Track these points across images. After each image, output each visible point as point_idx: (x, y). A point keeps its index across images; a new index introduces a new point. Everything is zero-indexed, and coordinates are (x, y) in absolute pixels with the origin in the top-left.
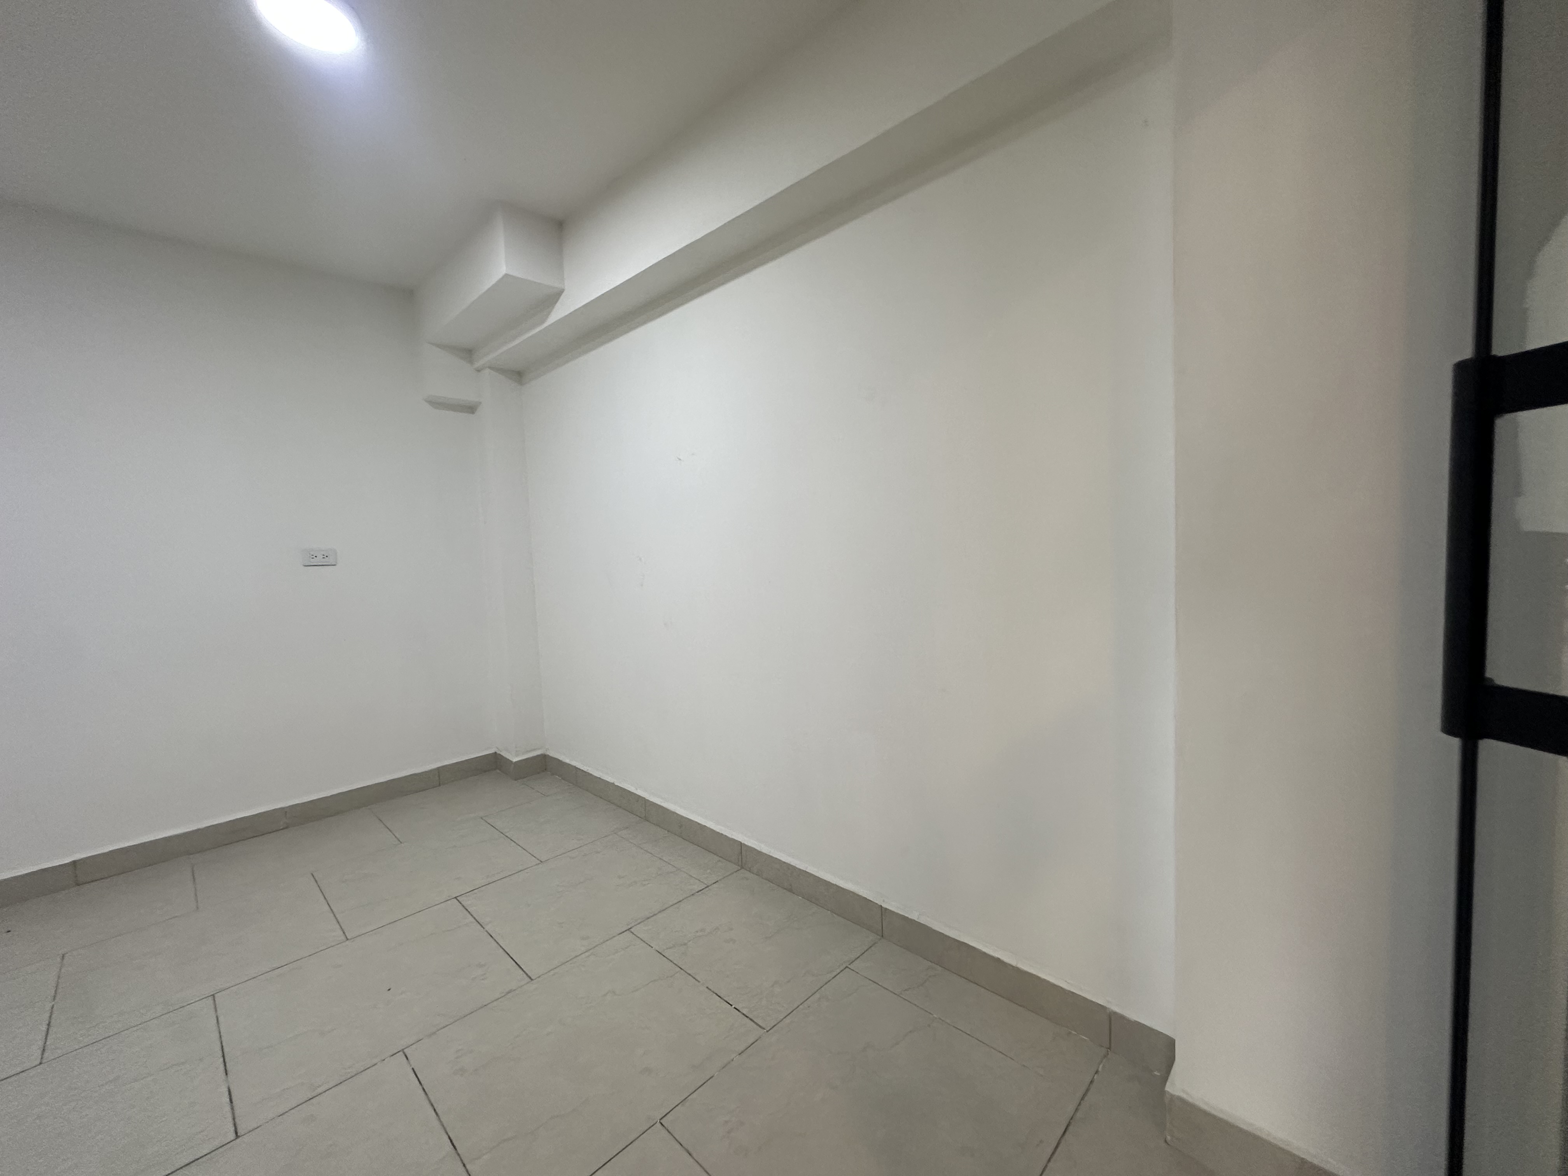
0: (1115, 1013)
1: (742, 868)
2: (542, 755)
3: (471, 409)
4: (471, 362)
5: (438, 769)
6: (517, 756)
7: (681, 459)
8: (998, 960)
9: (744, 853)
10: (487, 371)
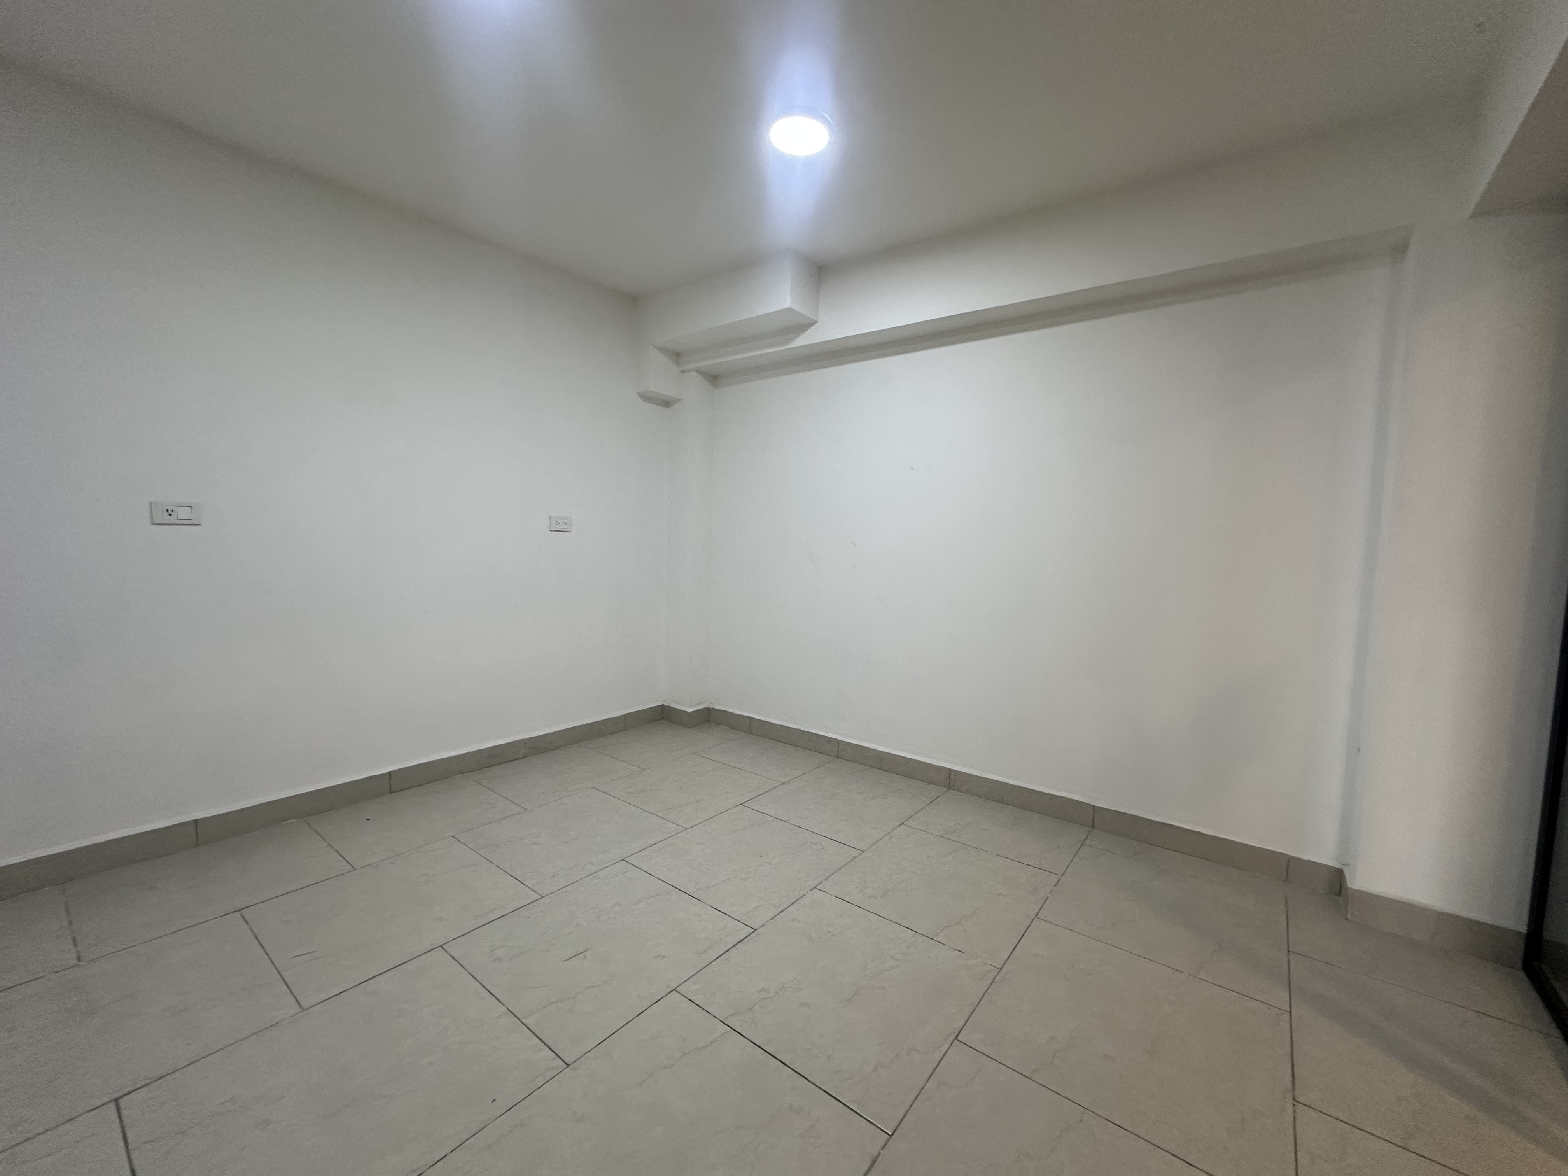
0: (1293, 857)
1: (950, 788)
2: (706, 708)
3: (667, 403)
4: (678, 364)
5: (625, 715)
6: (691, 706)
7: (914, 467)
8: (1199, 833)
9: (952, 777)
10: (694, 373)
